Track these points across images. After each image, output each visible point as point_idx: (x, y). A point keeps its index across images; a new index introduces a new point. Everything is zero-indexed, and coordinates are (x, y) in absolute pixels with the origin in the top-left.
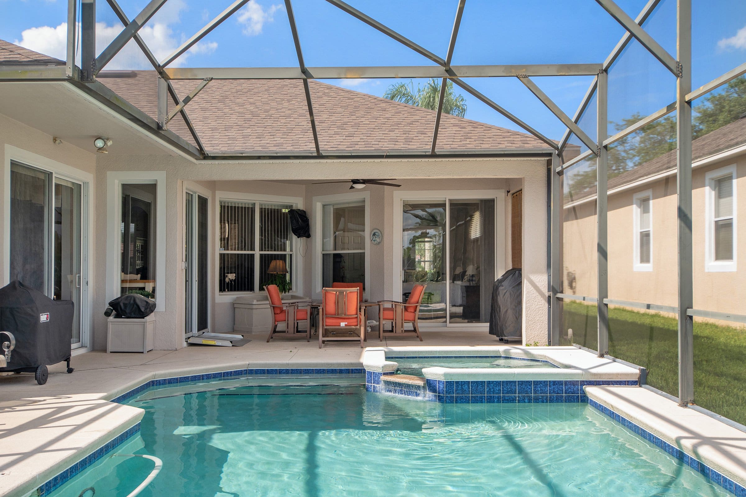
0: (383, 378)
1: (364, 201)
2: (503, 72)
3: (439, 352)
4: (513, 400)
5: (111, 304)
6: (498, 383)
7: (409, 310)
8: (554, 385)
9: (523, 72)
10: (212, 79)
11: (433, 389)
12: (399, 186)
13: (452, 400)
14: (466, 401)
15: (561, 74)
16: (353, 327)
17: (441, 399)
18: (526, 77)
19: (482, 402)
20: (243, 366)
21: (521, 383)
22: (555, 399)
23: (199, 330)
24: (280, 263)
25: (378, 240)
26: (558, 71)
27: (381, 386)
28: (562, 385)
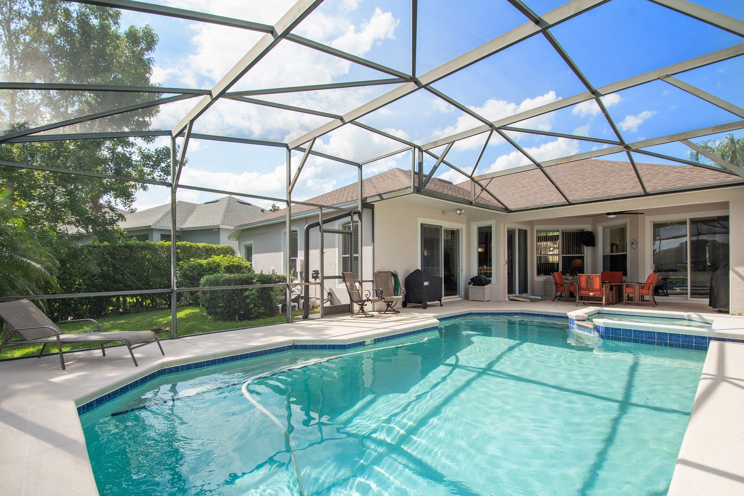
0: (576, 322)
1: (626, 224)
2: (667, 140)
3: (637, 313)
4: (653, 343)
5: (471, 279)
6: (642, 332)
7: (645, 288)
8: (685, 337)
9: (683, 137)
10: (493, 178)
11: (598, 331)
12: (643, 214)
13: (608, 338)
14: (619, 340)
15: (716, 132)
16: (598, 296)
17: (602, 337)
18: (686, 139)
19: (629, 341)
20: (519, 310)
21: (659, 334)
22: (686, 346)
23: (519, 294)
24: (579, 261)
25: (635, 246)
26: (713, 131)
27: (575, 326)
28: (693, 338)
